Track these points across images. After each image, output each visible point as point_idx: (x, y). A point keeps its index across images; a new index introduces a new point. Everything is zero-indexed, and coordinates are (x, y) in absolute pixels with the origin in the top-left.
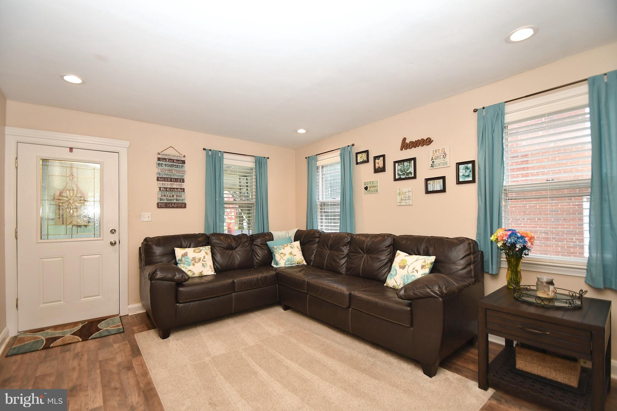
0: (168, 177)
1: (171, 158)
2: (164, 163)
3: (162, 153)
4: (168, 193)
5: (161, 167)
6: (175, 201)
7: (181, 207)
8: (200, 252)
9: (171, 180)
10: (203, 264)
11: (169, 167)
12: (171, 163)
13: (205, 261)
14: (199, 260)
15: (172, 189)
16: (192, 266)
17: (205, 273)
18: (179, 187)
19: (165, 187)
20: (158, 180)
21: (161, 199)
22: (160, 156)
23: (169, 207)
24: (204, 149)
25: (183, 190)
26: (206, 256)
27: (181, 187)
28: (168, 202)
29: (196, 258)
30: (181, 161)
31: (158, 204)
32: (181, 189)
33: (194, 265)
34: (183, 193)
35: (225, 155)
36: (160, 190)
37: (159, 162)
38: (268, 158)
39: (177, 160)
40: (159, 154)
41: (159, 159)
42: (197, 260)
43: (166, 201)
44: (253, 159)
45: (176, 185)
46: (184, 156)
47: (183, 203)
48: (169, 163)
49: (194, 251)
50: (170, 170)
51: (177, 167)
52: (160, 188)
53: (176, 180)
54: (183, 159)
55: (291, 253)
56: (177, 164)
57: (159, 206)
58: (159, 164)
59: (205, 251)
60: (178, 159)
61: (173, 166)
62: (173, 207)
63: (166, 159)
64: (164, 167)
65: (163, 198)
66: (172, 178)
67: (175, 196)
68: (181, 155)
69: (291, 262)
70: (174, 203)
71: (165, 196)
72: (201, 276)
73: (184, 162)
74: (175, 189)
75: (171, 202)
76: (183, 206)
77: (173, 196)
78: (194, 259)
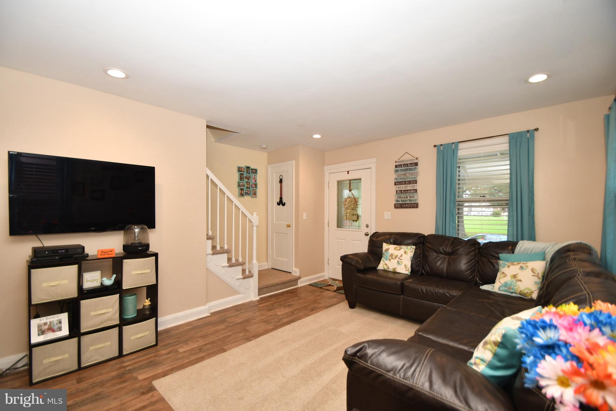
0: (403, 180)
1: (406, 163)
2: (400, 169)
3: (399, 161)
4: (402, 195)
5: (397, 173)
6: (408, 202)
7: (413, 207)
8: (399, 250)
9: (405, 183)
10: (398, 261)
11: (404, 172)
12: (406, 168)
13: (401, 259)
14: (396, 257)
15: (406, 191)
16: (388, 261)
17: (398, 270)
18: (412, 189)
19: (400, 190)
20: (395, 184)
21: (397, 201)
22: (397, 164)
23: (403, 208)
24: (435, 146)
25: (416, 191)
26: (404, 255)
27: (413, 189)
28: (403, 203)
29: (394, 255)
30: (414, 163)
31: (395, 205)
32: (414, 190)
33: (390, 260)
34: (415, 194)
35: (461, 146)
36: (397, 193)
37: (397, 169)
38: (537, 130)
39: (411, 164)
40: (396, 162)
41: (396, 166)
42: (394, 257)
43: (401, 202)
44: (506, 139)
45: (409, 187)
46: (417, 158)
47: (415, 203)
48: (404, 168)
49: (395, 248)
50: (404, 174)
51: (410, 170)
52: (397, 191)
53: (410, 182)
54: (416, 161)
55: (515, 276)
56: (410, 167)
57: (396, 207)
58: (396, 171)
59: (404, 250)
60: (412, 162)
61: (407, 170)
62: (407, 207)
63: (401, 165)
64: (400, 173)
65: (399, 199)
66: (406, 181)
67: (408, 197)
68: (413, 158)
69: (509, 288)
70: (408, 204)
71: (400, 197)
72: (395, 272)
73: (416, 164)
74: (409, 191)
75: (406, 203)
76: (415, 206)
77: (407, 197)
78: (392, 255)
